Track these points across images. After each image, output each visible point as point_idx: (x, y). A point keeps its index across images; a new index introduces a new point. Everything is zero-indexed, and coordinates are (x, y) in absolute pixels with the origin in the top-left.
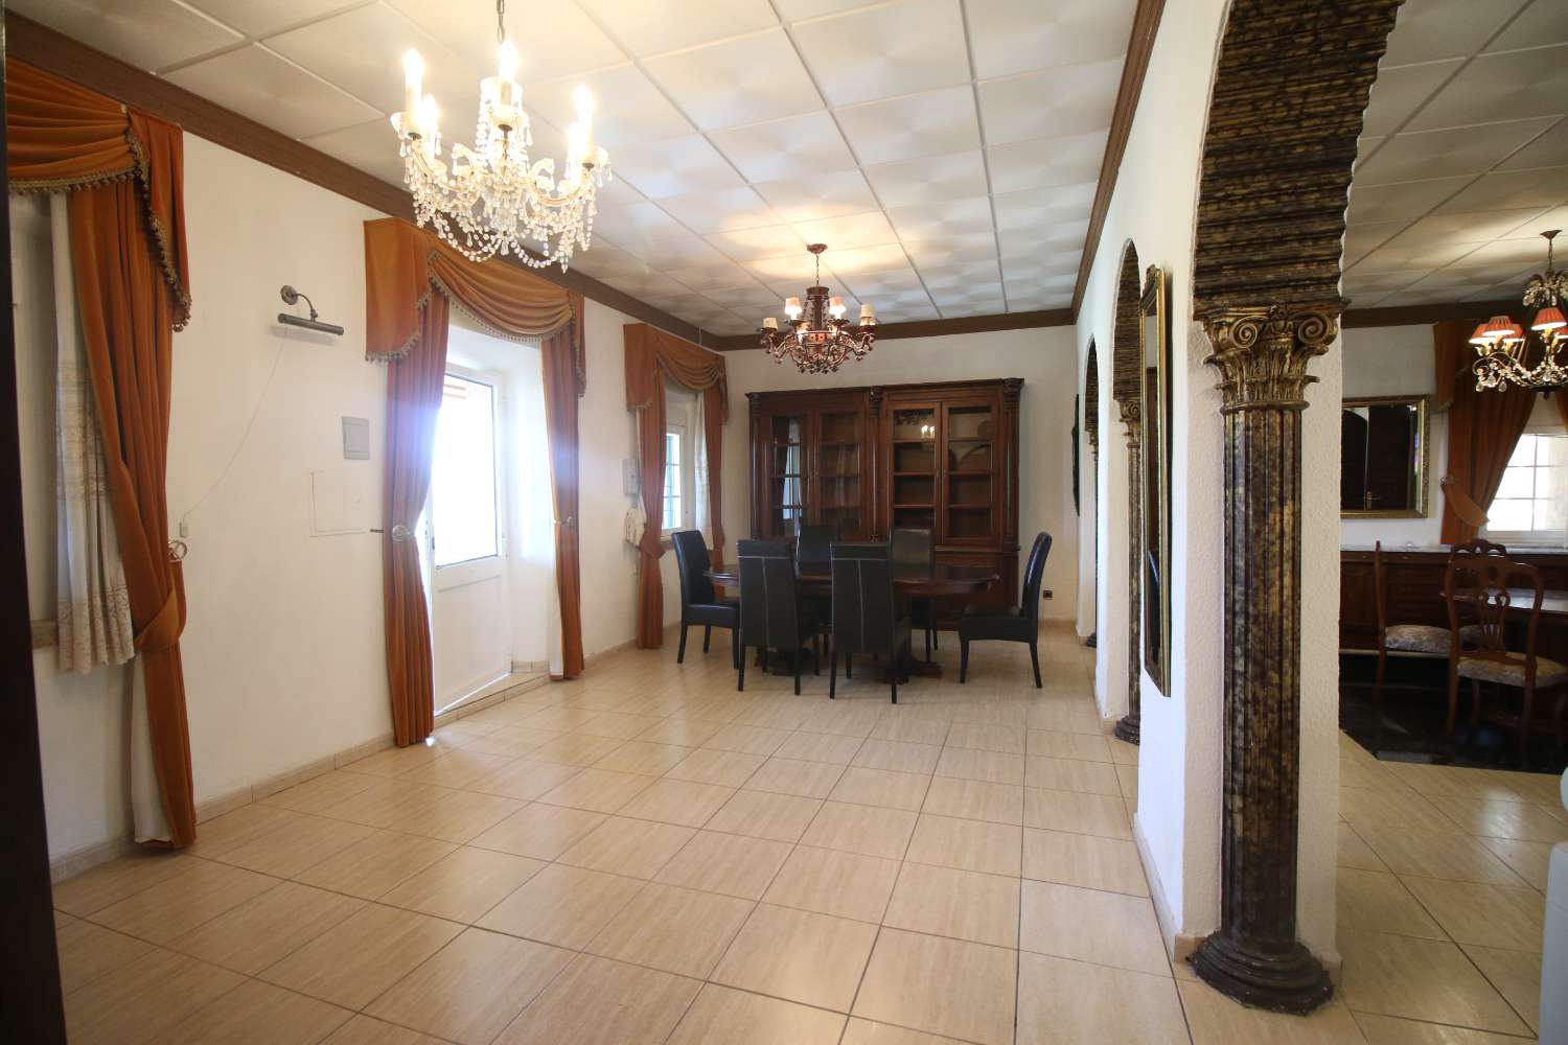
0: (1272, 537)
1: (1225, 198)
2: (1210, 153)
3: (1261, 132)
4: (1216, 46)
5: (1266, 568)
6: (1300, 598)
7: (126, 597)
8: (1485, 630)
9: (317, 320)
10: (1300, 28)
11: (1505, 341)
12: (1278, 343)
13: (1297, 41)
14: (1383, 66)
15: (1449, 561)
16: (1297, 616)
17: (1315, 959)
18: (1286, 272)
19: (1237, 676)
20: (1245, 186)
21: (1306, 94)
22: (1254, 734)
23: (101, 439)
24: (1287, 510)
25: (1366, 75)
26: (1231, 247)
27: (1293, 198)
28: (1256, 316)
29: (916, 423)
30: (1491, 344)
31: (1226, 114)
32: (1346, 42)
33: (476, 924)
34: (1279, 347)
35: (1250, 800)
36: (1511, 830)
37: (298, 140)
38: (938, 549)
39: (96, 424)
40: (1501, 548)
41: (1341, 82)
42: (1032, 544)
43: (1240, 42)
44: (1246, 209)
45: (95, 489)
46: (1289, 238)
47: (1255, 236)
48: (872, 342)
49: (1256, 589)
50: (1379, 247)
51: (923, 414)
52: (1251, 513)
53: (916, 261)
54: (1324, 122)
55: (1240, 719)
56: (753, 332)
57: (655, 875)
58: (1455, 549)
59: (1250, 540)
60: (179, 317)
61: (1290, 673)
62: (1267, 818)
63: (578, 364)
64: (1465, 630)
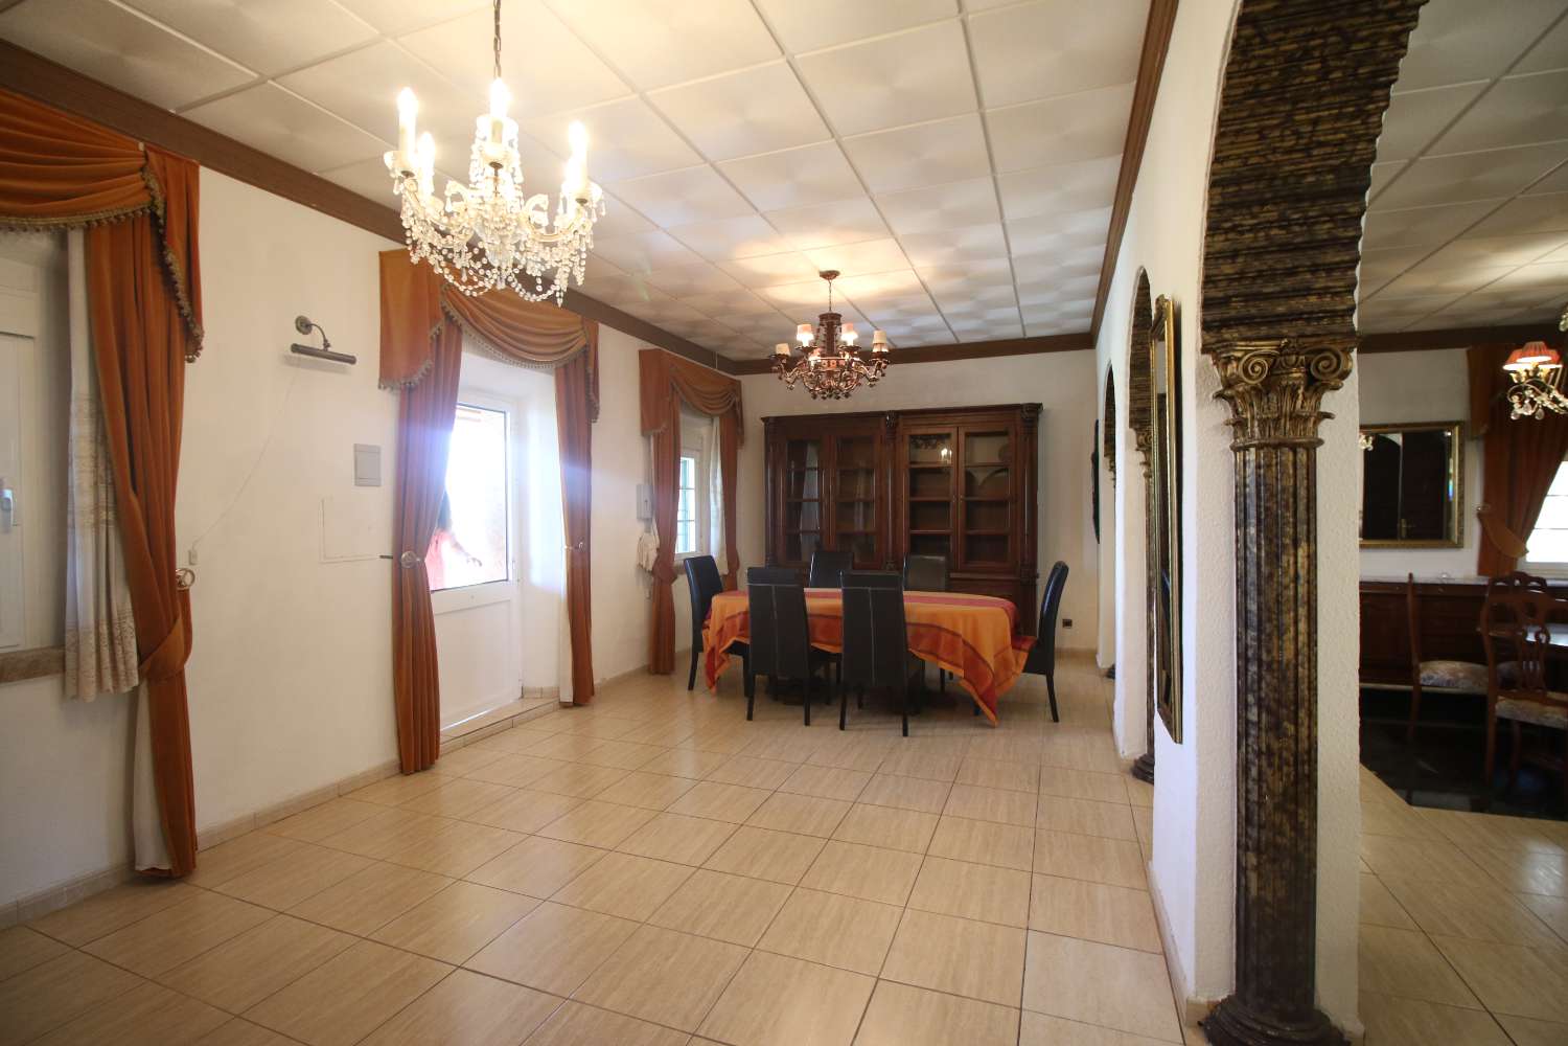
0: (1286, 581)
1: (1233, 229)
2: (1216, 182)
3: (1270, 162)
4: (1220, 74)
5: (1280, 613)
6: (1316, 645)
7: (132, 625)
8: (1524, 667)
9: (330, 349)
10: (1307, 53)
11: (1541, 367)
12: (1288, 379)
13: (1305, 68)
14: (1395, 91)
15: (1487, 595)
16: (1313, 664)
17: (1335, 1028)
18: (1298, 304)
19: (1250, 725)
20: (1254, 216)
21: (1315, 122)
22: (1268, 787)
23: (112, 469)
24: (1301, 552)
25: (1379, 101)
26: (1241, 278)
27: (1305, 228)
28: (1266, 350)
29: (934, 446)
30: (1527, 371)
31: (1232, 143)
32: (1356, 69)
33: (466, 966)
34: (1291, 383)
35: (1265, 857)
36: (1552, 886)
37: (315, 173)
38: (953, 575)
39: (107, 453)
40: (1542, 581)
41: (1351, 109)
42: (1049, 573)
43: (1245, 71)
44: (1256, 239)
45: (104, 518)
46: (1301, 269)
47: (1265, 267)
48: (885, 367)
49: (1270, 636)
50: (1406, 271)
51: (942, 438)
52: (1263, 554)
53: (929, 286)
54: (1336, 150)
55: (1254, 772)
56: (764, 356)
57: (649, 917)
58: (1493, 581)
59: (1263, 582)
60: (191, 348)
61: (1306, 723)
62: (1282, 877)
63: (591, 389)
64: (1504, 667)
